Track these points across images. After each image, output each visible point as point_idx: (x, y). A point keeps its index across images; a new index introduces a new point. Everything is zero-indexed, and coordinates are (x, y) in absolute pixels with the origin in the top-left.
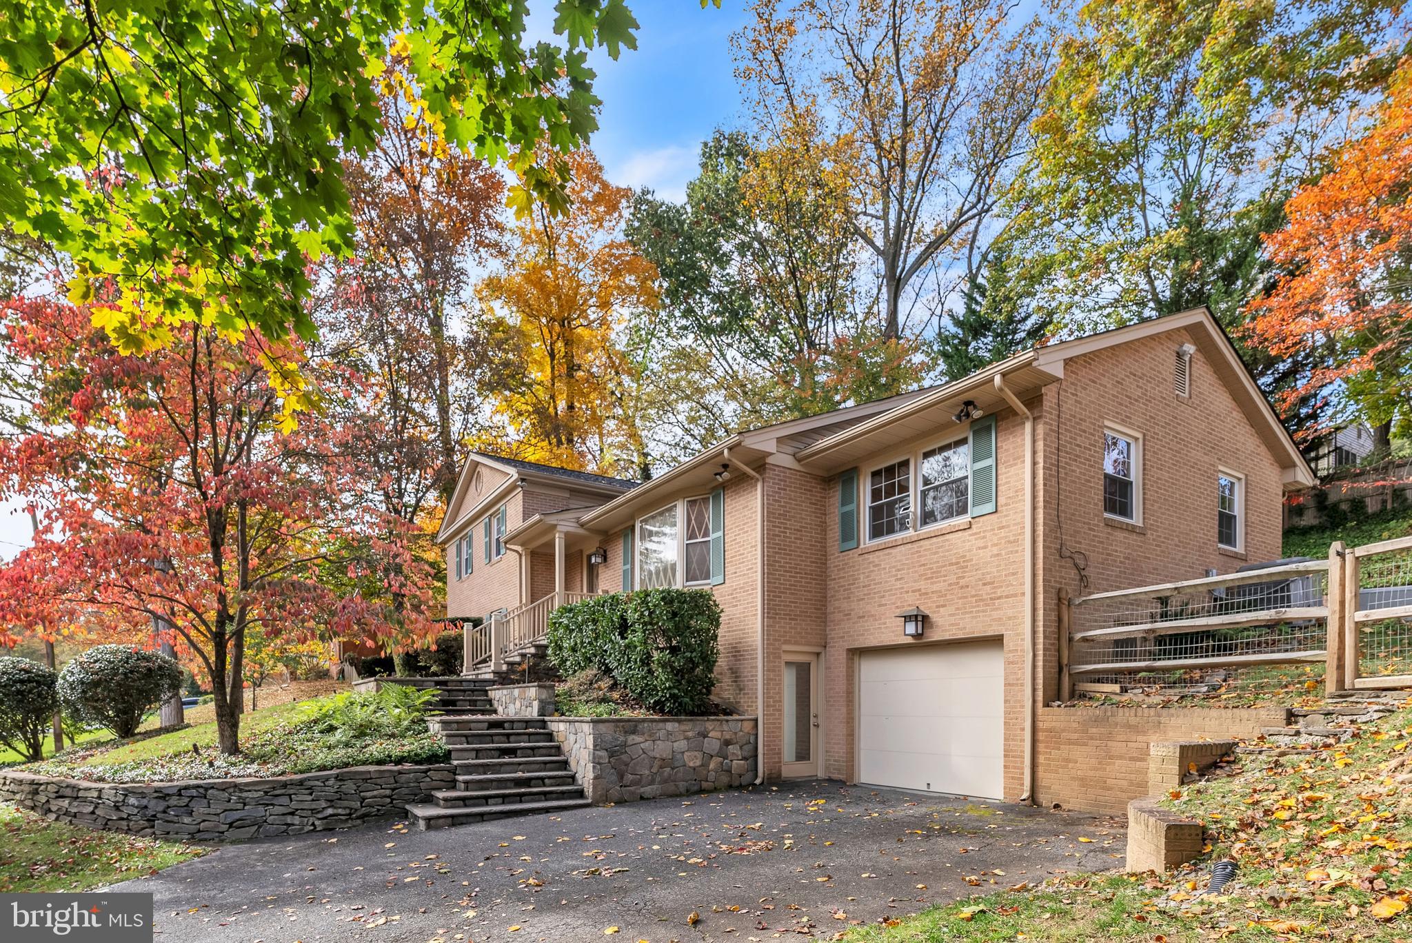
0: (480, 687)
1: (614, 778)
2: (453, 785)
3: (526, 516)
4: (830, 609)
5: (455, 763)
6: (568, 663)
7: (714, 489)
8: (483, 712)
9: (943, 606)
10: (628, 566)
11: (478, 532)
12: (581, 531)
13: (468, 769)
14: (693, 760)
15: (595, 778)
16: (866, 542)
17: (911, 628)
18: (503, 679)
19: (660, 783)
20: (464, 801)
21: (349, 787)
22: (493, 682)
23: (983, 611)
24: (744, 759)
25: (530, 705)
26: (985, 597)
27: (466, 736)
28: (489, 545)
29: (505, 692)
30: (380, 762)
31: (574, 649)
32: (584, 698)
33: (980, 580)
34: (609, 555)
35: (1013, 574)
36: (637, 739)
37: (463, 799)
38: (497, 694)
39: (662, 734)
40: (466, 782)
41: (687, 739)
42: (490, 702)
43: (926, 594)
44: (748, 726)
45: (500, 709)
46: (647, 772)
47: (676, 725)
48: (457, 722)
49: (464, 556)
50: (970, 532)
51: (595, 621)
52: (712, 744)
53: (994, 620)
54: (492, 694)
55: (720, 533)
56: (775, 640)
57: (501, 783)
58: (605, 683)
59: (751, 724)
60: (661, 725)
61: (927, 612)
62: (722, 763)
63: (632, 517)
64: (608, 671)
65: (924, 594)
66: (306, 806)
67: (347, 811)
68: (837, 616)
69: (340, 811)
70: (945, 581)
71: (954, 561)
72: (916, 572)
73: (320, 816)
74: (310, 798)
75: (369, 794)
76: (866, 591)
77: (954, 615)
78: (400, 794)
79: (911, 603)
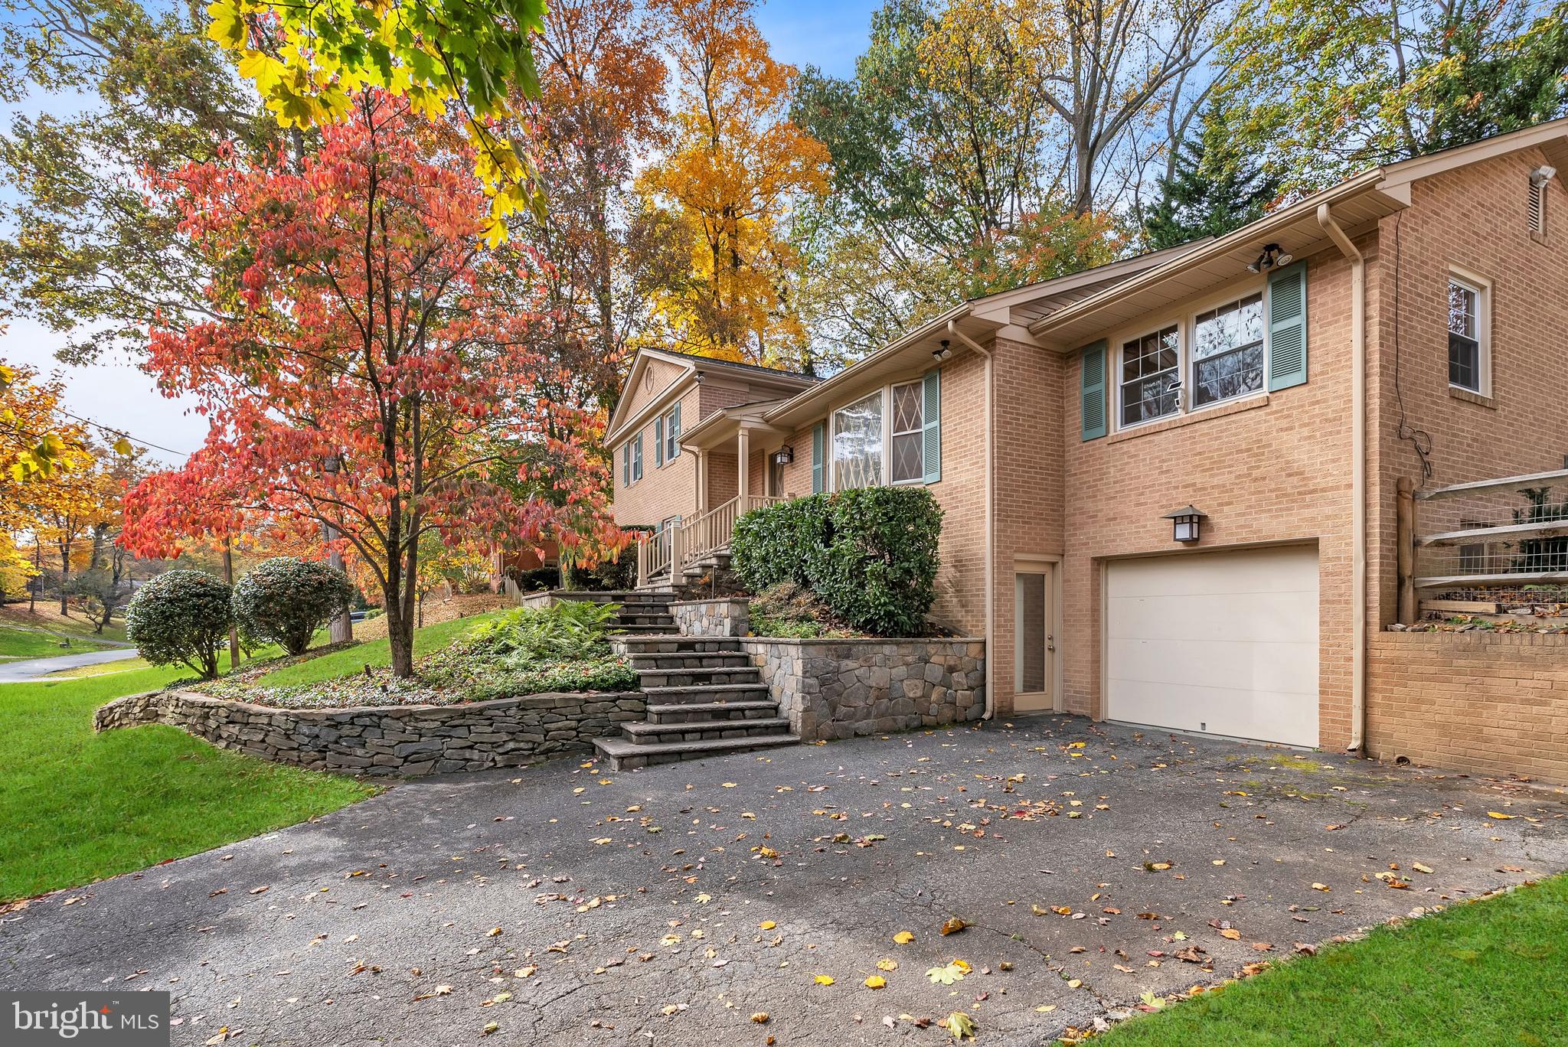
0: (659, 604)
1: (826, 710)
2: (643, 715)
3: (704, 412)
4: (1068, 510)
5: (646, 690)
6: (757, 575)
7: (927, 371)
8: (665, 631)
9: (1230, 503)
10: (820, 466)
11: (649, 435)
12: (765, 427)
13: (661, 698)
14: (912, 690)
15: (805, 710)
16: (1116, 426)
17: (1183, 532)
18: (684, 593)
19: (876, 717)
20: (659, 736)
21: (532, 717)
22: (673, 597)
23: (1288, 509)
24: (971, 688)
25: (721, 623)
26: (1289, 491)
27: (655, 659)
28: (660, 447)
29: (689, 608)
30: (564, 689)
31: (765, 560)
32: (781, 615)
33: (1282, 469)
34: (796, 454)
35: (1334, 461)
36: (850, 664)
37: (658, 734)
38: (681, 611)
39: (878, 658)
40: (660, 714)
41: (907, 664)
42: (671, 619)
43: (1204, 489)
44: (974, 650)
45: (683, 628)
46: (862, 704)
47: (895, 648)
48: (645, 643)
49: (633, 461)
50: (1268, 410)
51: (792, 528)
52: (934, 672)
53: (1304, 520)
54: (673, 610)
55: (936, 423)
56: (1007, 547)
57: (698, 715)
58: (805, 598)
59: (979, 647)
60: (877, 648)
61: (1205, 512)
62: (945, 694)
63: (826, 409)
64: (806, 583)
65: (1200, 489)
66: (485, 738)
67: (530, 745)
68: (1078, 519)
69: (522, 745)
70: (1230, 472)
71: (1243, 447)
72: (1188, 462)
73: (500, 750)
74: (490, 729)
75: (553, 726)
76: (1118, 487)
77: (1244, 514)
78: (586, 725)
79: (1182, 501)
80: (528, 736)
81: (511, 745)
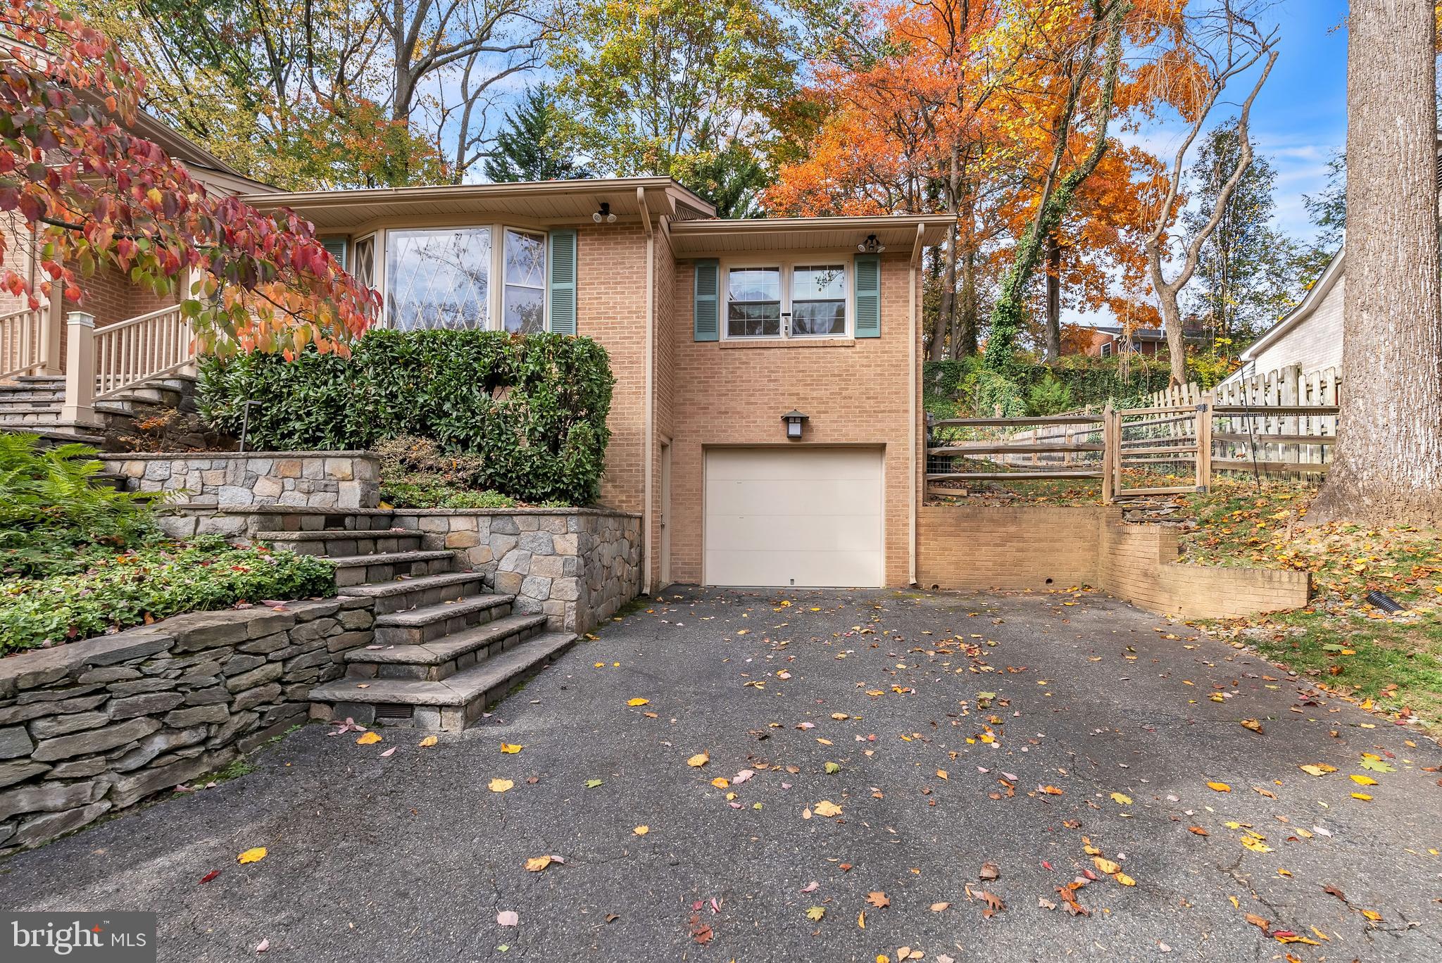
1: (586, 596)
2: (370, 635)
7: (555, 227)
9: (827, 412)
14: (619, 567)
15: (578, 599)
16: (725, 337)
17: (795, 430)
19: (606, 600)
22: (95, 445)
23: (867, 421)
26: (868, 409)
32: (422, 480)
33: (863, 393)
35: (896, 393)
36: (598, 540)
39: (607, 533)
41: (617, 539)
43: (807, 399)
44: (637, 525)
46: (600, 586)
47: (613, 521)
48: (283, 514)
50: (853, 350)
52: (626, 547)
53: (878, 430)
56: (659, 425)
59: (639, 522)
60: (607, 520)
62: (629, 571)
65: (803, 399)
66: (89, 743)
67: (202, 733)
68: (689, 409)
69: (185, 737)
70: (826, 390)
71: (836, 372)
72: (793, 376)
73: (132, 763)
74: (103, 717)
75: (244, 680)
76: (729, 386)
77: (836, 422)
78: (297, 667)
79: (790, 406)
80: (198, 714)
81: (160, 743)
